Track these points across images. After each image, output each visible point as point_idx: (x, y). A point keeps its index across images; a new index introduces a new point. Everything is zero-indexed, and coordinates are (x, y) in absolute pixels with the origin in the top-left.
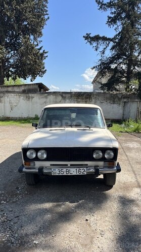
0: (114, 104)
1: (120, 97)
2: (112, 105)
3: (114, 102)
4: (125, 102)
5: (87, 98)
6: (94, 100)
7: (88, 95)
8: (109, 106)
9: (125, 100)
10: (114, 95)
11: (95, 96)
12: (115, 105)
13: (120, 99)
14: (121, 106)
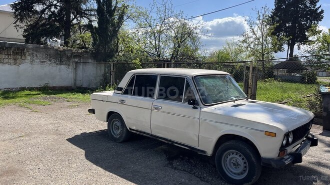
0: (61, 64)
1: (69, 55)
2: (59, 66)
3: (61, 63)
4: (77, 63)
5: (17, 54)
6: (29, 58)
7: (18, 49)
8: (54, 68)
9: (76, 60)
10: (61, 51)
11: (31, 51)
12: (63, 67)
13: (69, 58)
14: (71, 67)
